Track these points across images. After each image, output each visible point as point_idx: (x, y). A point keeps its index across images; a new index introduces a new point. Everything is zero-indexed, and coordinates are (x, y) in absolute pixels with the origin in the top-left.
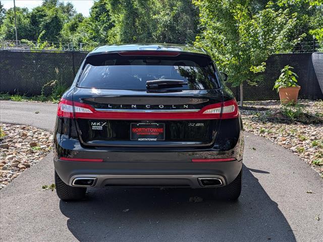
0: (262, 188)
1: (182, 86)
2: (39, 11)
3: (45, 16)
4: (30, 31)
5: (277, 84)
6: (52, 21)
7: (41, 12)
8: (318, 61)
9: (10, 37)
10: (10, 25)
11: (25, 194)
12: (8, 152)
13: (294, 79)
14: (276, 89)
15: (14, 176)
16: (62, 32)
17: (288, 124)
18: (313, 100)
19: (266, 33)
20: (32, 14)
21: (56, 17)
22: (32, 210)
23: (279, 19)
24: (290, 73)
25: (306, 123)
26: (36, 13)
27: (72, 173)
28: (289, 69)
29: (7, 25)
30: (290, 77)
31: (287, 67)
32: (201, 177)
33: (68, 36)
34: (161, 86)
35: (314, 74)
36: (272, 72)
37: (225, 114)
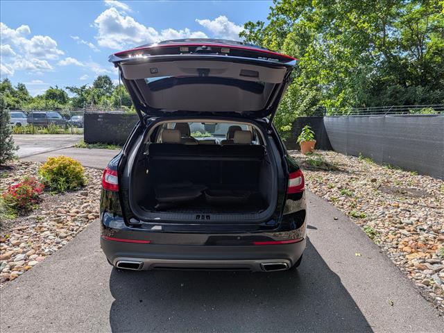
0: (320, 257)
5: (299, 139)
8: (328, 123)
9: (116, 104)
11: (81, 256)
12: (85, 199)
13: (311, 135)
14: (299, 143)
15: (81, 229)
17: (312, 171)
18: (324, 150)
19: (293, 102)
22: (80, 283)
23: (303, 92)
24: (309, 131)
25: (325, 170)
27: (117, 254)
28: (309, 128)
29: (115, 96)
30: (308, 134)
31: (306, 127)
32: (265, 262)
35: (325, 132)
36: (296, 131)
37: (291, 188)
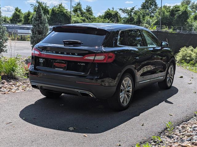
1: (81, 44)
2: (176, 8)
3: (179, 10)
4: (169, 20)
6: (183, 13)
7: (177, 8)
10: (158, 16)
16: (188, 20)
20: (172, 9)
21: (185, 11)
26: (174, 9)
32: (80, 91)
33: (192, 23)
34: (70, 43)
37: (95, 60)
